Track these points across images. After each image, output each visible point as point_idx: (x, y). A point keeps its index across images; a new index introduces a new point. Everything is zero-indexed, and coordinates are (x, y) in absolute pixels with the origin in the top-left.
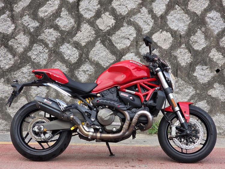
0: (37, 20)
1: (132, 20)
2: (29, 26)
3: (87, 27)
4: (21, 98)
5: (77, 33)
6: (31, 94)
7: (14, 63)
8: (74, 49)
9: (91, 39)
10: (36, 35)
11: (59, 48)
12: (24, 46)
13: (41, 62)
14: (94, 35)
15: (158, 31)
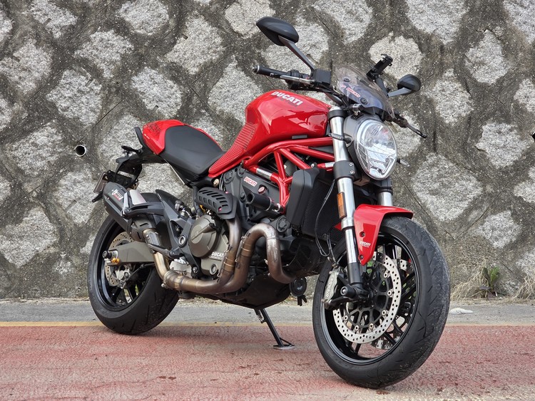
0: (71, 9)
1: (316, 7)
2: (49, 25)
3: (203, 26)
4: (32, 212)
5: (175, 43)
6: (57, 199)
7: (12, 119)
8: (170, 83)
9: (214, 58)
10: (68, 48)
11: (129, 80)
12: (37, 75)
13: (83, 119)
14: (221, 48)
15: (385, 35)
